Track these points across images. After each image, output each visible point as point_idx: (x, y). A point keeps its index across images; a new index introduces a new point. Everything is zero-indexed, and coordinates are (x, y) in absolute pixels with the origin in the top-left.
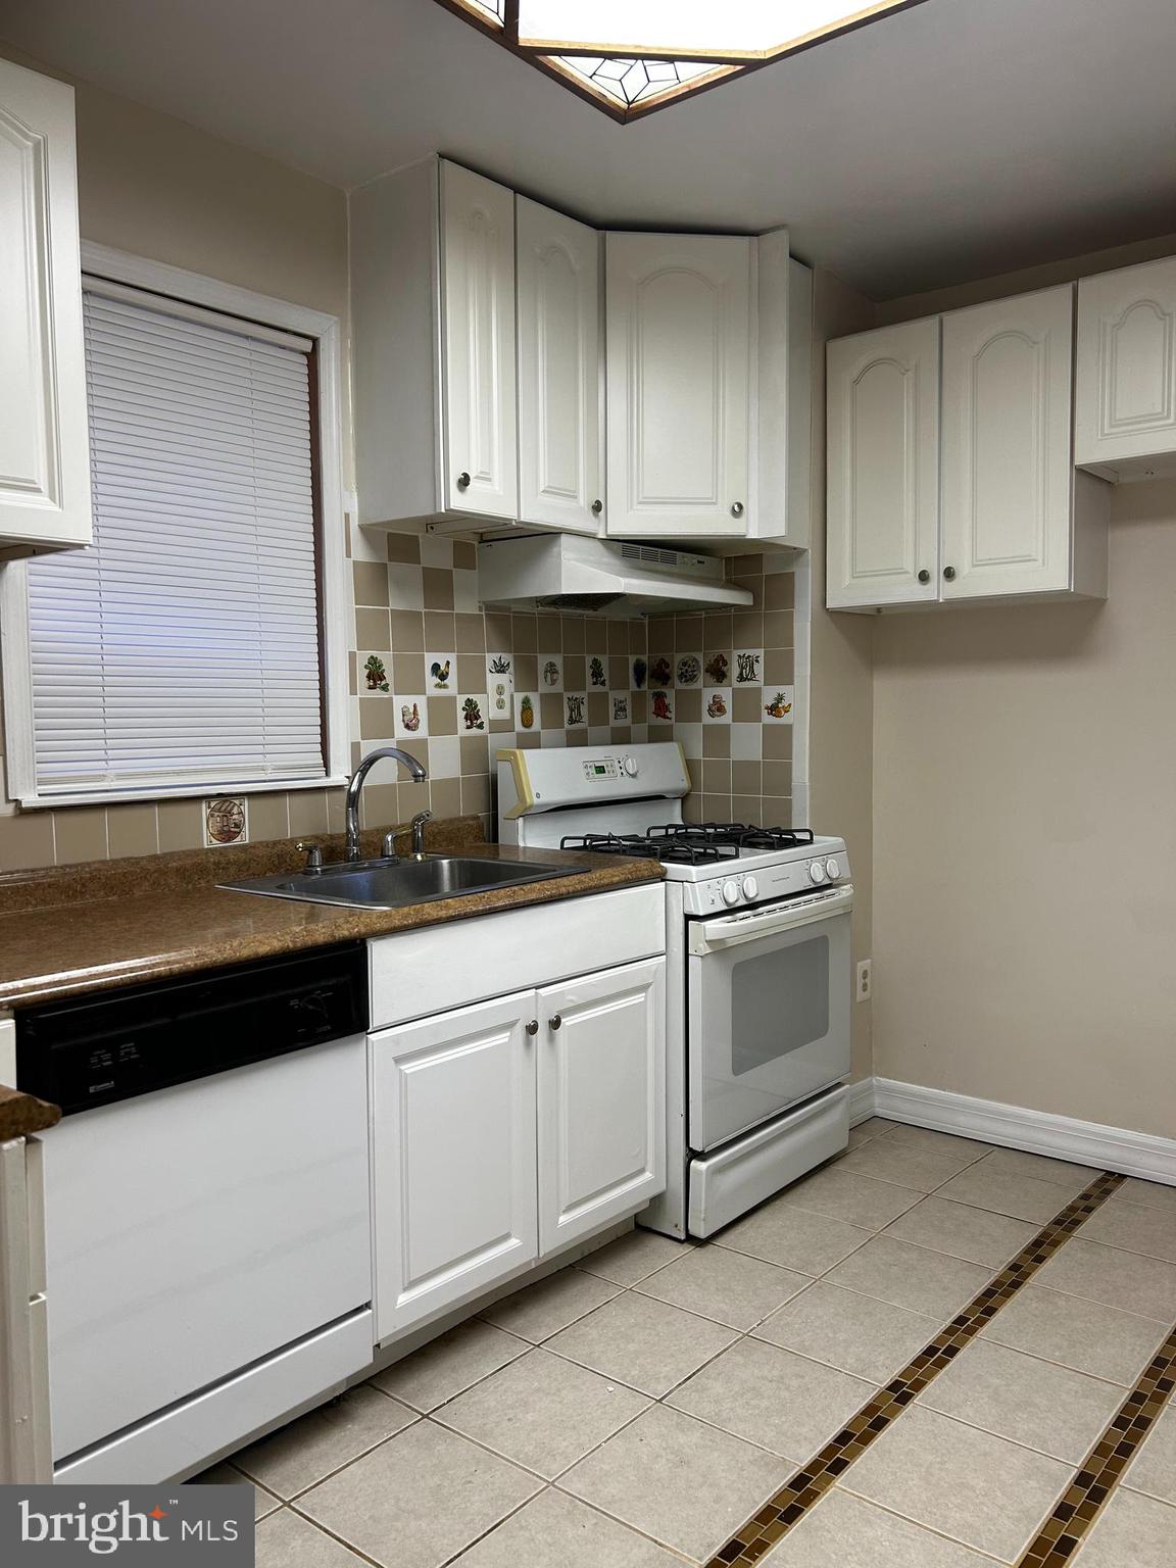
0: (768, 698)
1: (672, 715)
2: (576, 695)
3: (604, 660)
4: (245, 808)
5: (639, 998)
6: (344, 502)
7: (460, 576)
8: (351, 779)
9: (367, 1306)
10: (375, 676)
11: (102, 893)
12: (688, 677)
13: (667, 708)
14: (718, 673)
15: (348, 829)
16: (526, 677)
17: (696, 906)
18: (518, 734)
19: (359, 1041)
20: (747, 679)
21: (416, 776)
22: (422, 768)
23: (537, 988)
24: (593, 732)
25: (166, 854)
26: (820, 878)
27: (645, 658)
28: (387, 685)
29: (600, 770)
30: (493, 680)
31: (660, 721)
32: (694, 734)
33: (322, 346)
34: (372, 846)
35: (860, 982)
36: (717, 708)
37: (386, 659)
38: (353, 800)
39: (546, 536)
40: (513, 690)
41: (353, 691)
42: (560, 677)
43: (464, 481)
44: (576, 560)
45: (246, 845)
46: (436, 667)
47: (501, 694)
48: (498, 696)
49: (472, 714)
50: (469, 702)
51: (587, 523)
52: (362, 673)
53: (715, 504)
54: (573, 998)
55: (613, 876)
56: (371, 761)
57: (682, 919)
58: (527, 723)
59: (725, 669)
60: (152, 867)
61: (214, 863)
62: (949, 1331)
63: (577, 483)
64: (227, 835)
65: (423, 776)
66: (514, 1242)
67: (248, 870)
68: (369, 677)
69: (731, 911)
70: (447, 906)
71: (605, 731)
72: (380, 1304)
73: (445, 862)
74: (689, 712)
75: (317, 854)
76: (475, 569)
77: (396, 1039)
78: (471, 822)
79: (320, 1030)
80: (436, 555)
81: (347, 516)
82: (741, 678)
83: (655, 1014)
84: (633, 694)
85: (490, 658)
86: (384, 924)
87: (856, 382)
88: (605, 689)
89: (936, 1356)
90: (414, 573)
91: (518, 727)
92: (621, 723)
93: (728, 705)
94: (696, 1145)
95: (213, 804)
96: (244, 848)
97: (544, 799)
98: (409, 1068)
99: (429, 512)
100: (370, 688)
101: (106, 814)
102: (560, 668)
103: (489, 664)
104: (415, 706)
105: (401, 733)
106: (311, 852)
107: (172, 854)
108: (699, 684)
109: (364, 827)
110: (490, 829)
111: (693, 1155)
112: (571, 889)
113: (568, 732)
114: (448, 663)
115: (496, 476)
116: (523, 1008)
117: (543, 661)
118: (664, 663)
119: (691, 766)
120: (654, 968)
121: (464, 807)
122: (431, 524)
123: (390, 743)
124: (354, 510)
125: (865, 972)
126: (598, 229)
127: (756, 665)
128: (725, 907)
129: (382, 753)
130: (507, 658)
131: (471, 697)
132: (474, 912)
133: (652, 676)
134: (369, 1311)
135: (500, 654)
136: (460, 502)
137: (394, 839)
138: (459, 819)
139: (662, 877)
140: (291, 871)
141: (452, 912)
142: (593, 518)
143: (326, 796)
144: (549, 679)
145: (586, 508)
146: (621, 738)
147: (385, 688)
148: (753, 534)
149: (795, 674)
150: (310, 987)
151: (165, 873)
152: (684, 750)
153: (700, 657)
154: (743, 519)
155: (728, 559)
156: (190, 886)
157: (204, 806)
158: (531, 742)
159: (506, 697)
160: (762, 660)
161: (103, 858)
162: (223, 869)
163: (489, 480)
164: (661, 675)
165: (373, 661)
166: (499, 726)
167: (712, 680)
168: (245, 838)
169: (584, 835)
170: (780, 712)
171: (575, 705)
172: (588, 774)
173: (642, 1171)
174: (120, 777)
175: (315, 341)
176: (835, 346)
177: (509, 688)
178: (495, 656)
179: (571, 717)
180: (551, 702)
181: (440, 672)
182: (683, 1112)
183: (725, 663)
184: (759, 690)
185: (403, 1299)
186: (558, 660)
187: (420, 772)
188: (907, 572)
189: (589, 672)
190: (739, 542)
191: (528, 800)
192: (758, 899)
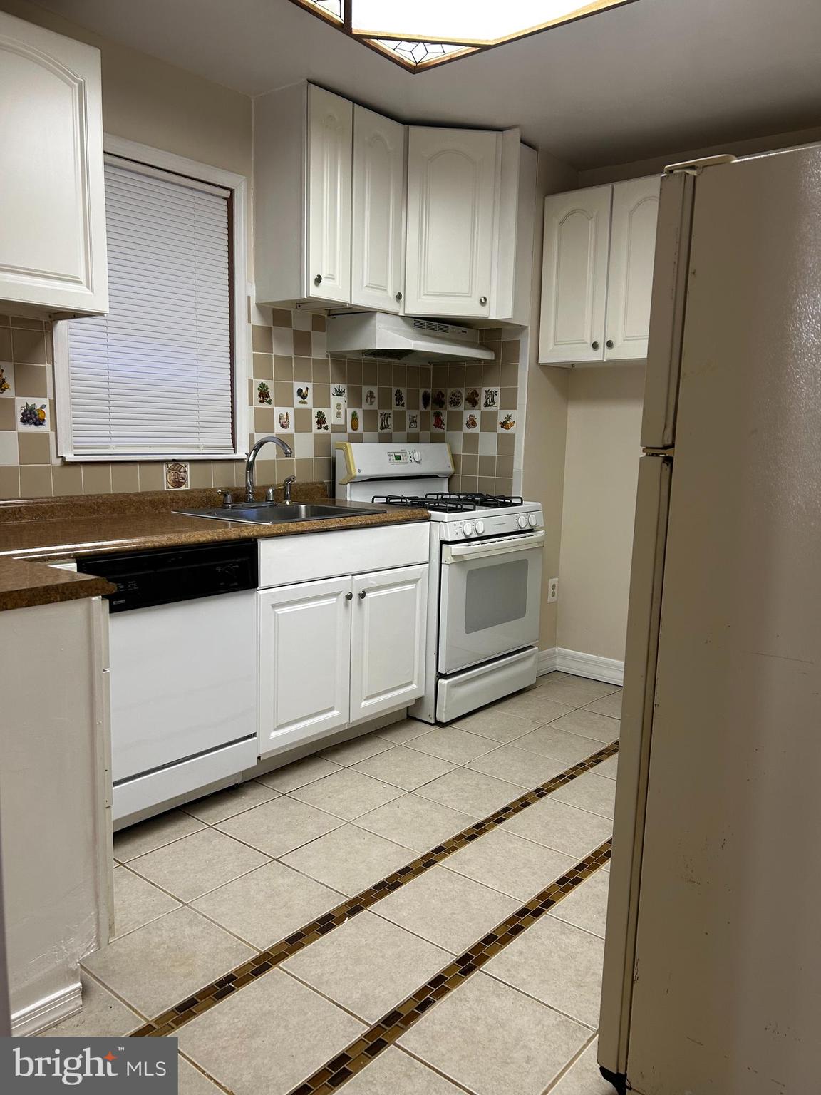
0: (501, 419)
1: (445, 427)
2: (386, 412)
3: (404, 391)
4: (188, 469)
5: (412, 586)
6: (247, 289)
7: (316, 336)
8: (249, 455)
9: (254, 735)
10: (264, 395)
11: (109, 512)
12: (455, 403)
13: (442, 422)
14: (473, 402)
15: (247, 485)
16: (355, 400)
17: (447, 536)
18: (349, 434)
19: (252, 593)
20: (490, 405)
21: (286, 453)
22: (290, 449)
23: (353, 575)
24: (395, 435)
25: (143, 492)
26: (524, 525)
27: (430, 391)
28: (271, 400)
29: (398, 458)
30: (334, 400)
31: (438, 430)
32: (457, 439)
33: (236, 194)
34: (261, 495)
35: (550, 591)
36: (472, 423)
37: (270, 384)
38: (250, 466)
39: (368, 313)
40: (346, 407)
41: (251, 404)
42: (376, 400)
43: (318, 280)
44: (385, 328)
45: (188, 490)
46: (300, 391)
47: (339, 409)
48: (338, 409)
49: (321, 420)
50: (320, 413)
51: (392, 306)
52: (256, 393)
53: (470, 297)
54: (374, 582)
55: (398, 516)
56: (261, 444)
57: (439, 543)
58: (355, 427)
59: (477, 398)
60: (136, 499)
61: (171, 499)
62: (573, 769)
63: (387, 284)
64: (178, 484)
65: (290, 453)
66: (335, 713)
67: (189, 504)
68: (260, 395)
69: (468, 540)
70: (302, 525)
71: (403, 435)
72: (261, 734)
73: (303, 507)
74: (455, 424)
75: (229, 497)
76: (324, 331)
77: (273, 595)
78: (319, 486)
79: (232, 585)
80: (302, 323)
81: (249, 297)
82: (487, 405)
83: (420, 597)
84: (422, 412)
85: (333, 387)
86: (267, 532)
87: (561, 223)
88: (404, 409)
89: (563, 779)
90: (288, 332)
91: (349, 430)
92: (413, 430)
93: (478, 422)
94: (442, 670)
95: (170, 466)
96: (187, 492)
97: (362, 473)
98: (280, 611)
99: (297, 298)
100: (261, 402)
101: (111, 468)
102: (376, 394)
103: (332, 391)
104: (287, 414)
105: (278, 430)
106: (225, 496)
107: (147, 493)
108: (461, 408)
109: (256, 484)
110: (330, 490)
111: (441, 676)
112: (374, 522)
113: (380, 434)
114: (307, 389)
115: (338, 278)
116: (344, 585)
117: (365, 390)
118: (441, 395)
119: (455, 458)
120: (422, 570)
121: (315, 476)
122: (299, 304)
123: (273, 435)
124: (253, 293)
125: (554, 586)
126: (404, 124)
127: (495, 397)
128: (464, 538)
129: (267, 439)
130: (343, 387)
131: (321, 410)
132: (318, 529)
133: (433, 402)
134: (255, 738)
135: (338, 385)
136: (315, 292)
137: (273, 491)
138: (312, 483)
139: (428, 519)
140: (213, 506)
141: (305, 528)
142: (396, 303)
143: (234, 465)
144: (369, 401)
145: (392, 298)
146: (413, 439)
147: (269, 402)
148: (492, 317)
149: (518, 403)
150: (227, 561)
151: (143, 503)
152: (451, 448)
153: (463, 391)
154: (487, 306)
155: (480, 330)
156: (157, 512)
157: (165, 466)
158: (358, 439)
159: (342, 411)
160: (499, 393)
161: (108, 492)
162: (176, 502)
163: (333, 279)
164: (439, 402)
165: (263, 385)
166: (338, 429)
167: (469, 405)
168: (187, 486)
169: (386, 495)
170: (508, 426)
171: (385, 418)
172: (390, 460)
173: (411, 683)
174: (118, 447)
175: (232, 191)
176: (549, 199)
177: (344, 406)
178: (336, 386)
179: (382, 424)
180: (370, 415)
181: (302, 395)
182: (435, 651)
183: (477, 395)
184: (496, 412)
185: (274, 734)
186: (375, 390)
187: (289, 451)
188: (586, 343)
189: (394, 398)
190: (485, 321)
191: (353, 473)
192: (485, 534)
